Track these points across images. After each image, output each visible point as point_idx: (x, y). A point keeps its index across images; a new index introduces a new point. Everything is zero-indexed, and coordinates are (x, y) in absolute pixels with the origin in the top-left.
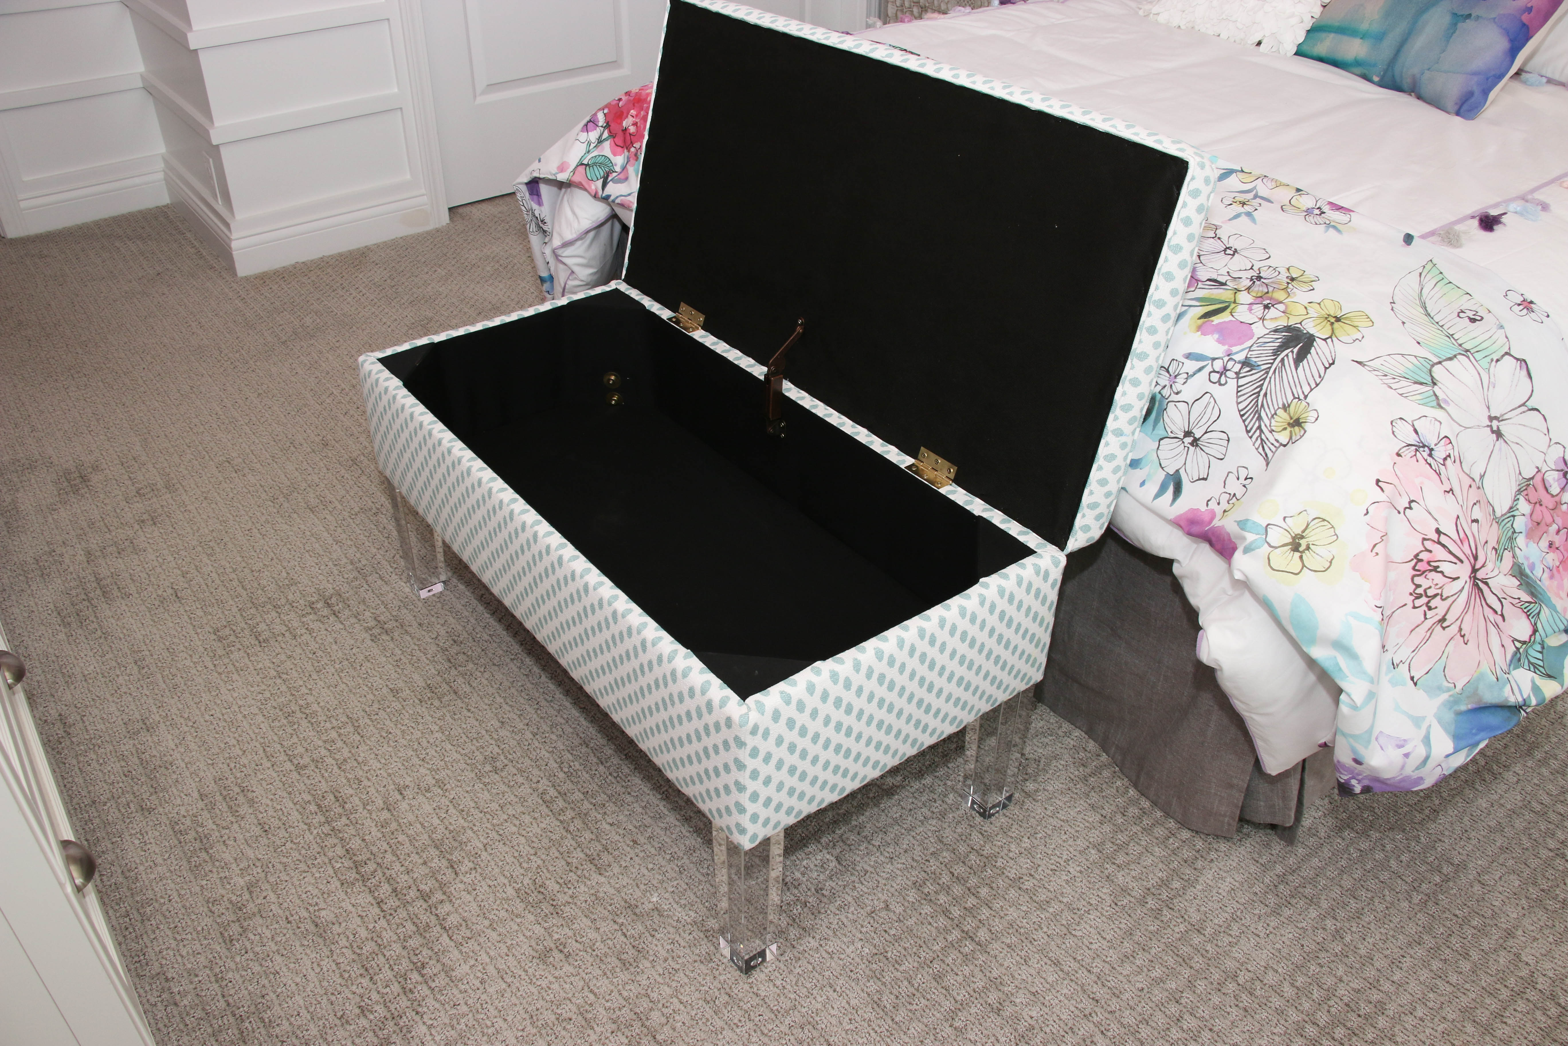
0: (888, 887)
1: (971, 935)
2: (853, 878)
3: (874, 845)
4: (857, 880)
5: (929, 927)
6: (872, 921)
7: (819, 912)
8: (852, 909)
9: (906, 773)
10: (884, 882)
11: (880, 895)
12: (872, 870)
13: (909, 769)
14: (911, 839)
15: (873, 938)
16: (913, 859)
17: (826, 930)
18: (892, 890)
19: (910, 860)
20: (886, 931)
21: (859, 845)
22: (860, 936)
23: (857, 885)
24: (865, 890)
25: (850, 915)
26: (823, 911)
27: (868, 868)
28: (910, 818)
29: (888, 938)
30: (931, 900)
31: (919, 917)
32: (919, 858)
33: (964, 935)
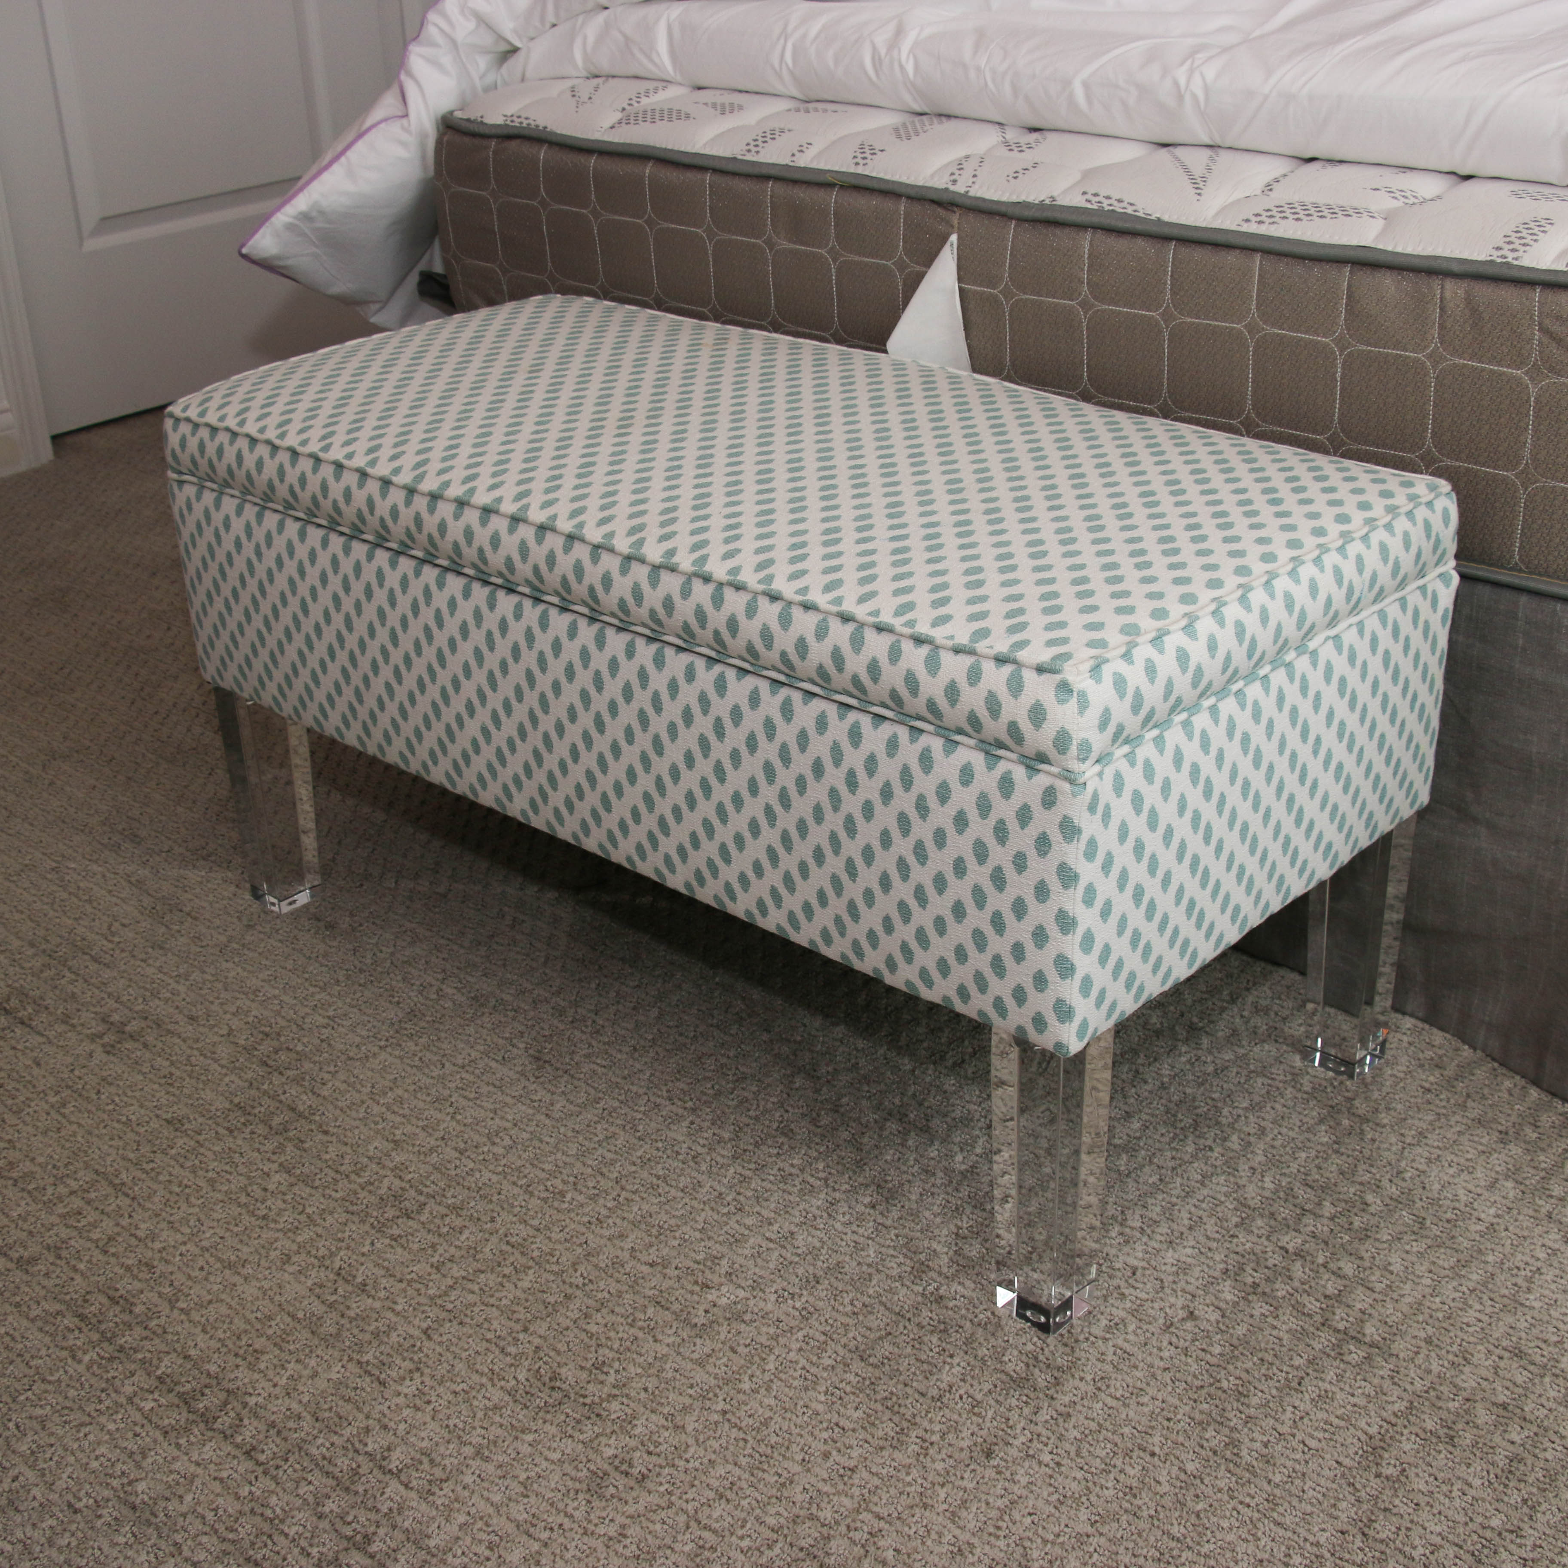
0: (1182, 1284)
1: (1354, 1334)
2: (1115, 1282)
3: (1132, 1228)
4: (1123, 1284)
5: (1275, 1332)
6: (1174, 1340)
7: (1077, 1341)
8: (1131, 1328)
9: (1144, 1117)
10: (1171, 1278)
11: (1172, 1300)
12: (1144, 1264)
13: (1147, 1110)
14: (1193, 1209)
15: (1187, 1364)
16: (1208, 1238)
17: (1099, 1365)
18: (1190, 1288)
19: (1202, 1239)
20: (1203, 1350)
21: (1107, 1231)
22: (1162, 1364)
23: (1126, 1292)
24: (1144, 1296)
25: (1131, 1337)
26: (1081, 1337)
27: (1136, 1263)
28: (1179, 1180)
29: (1213, 1360)
30: (1264, 1293)
31: (1251, 1321)
32: (1217, 1236)
33: (1340, 1336)
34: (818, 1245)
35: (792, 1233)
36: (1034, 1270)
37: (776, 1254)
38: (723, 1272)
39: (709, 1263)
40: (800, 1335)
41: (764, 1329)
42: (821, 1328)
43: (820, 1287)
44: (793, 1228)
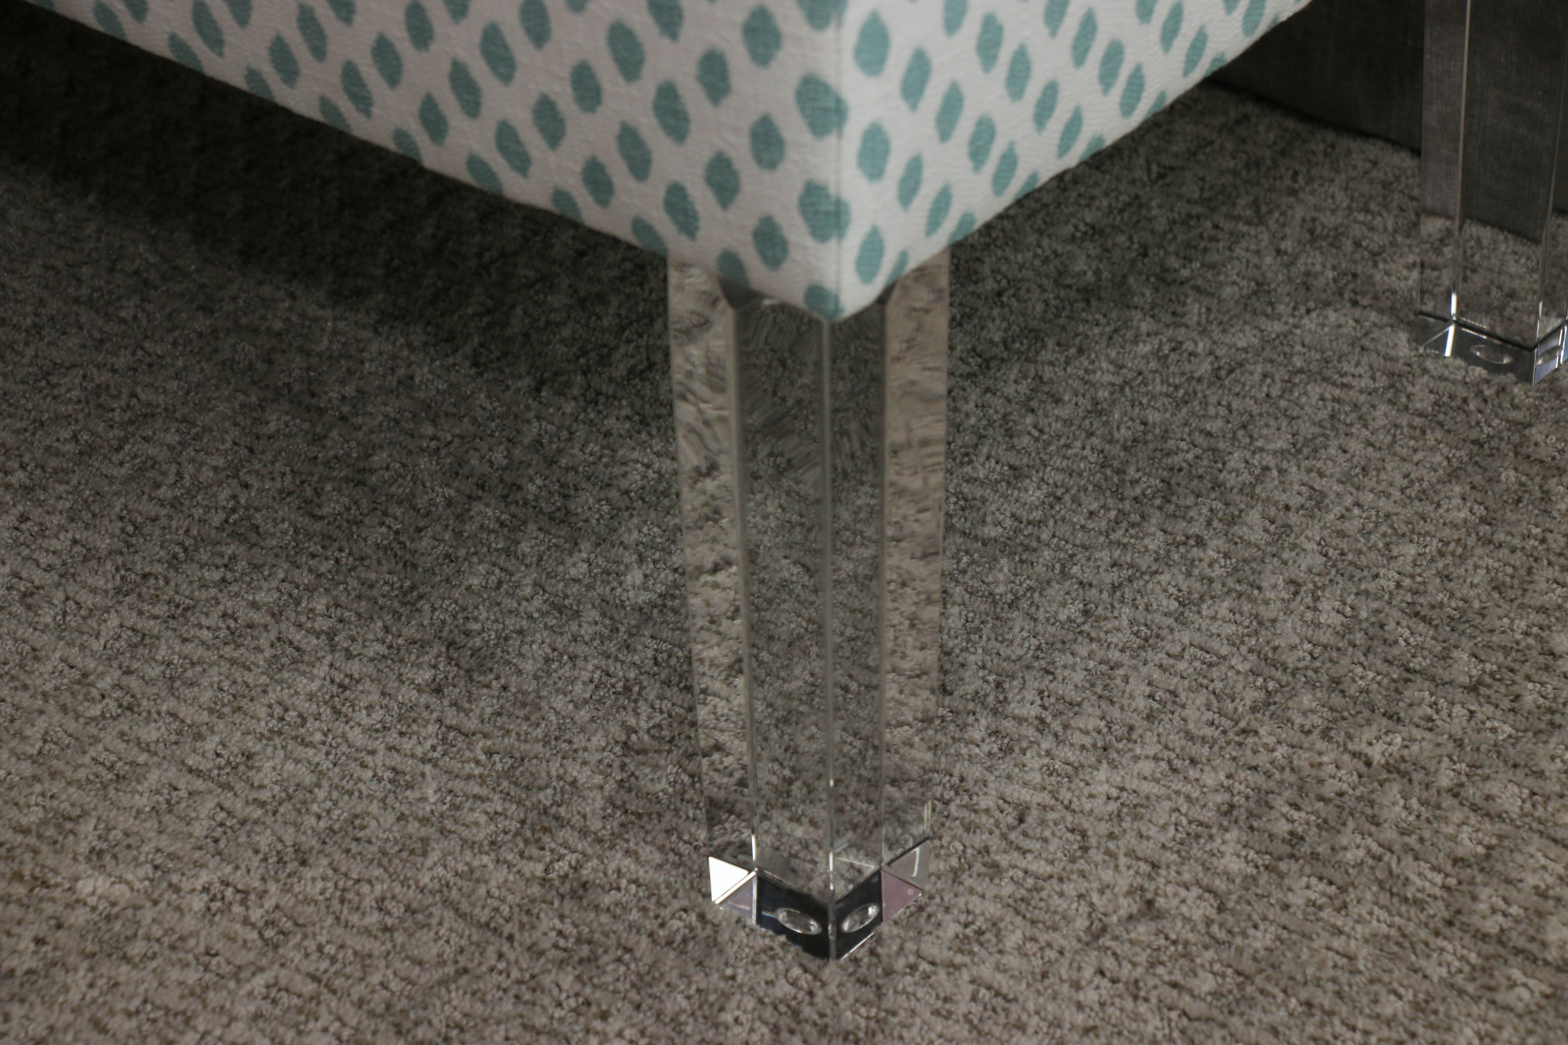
0: (1130, 838)
1: (1521, 942)
2: (979, 839)
3: (1020, 720)
4: (995, 842)
5: (1338, 943)
6: (1109, 963)
7: (889, 972)
8: (1013, 939)
9: (1052, 476)
10: (1104, 828)
11: (1107, 875)
12: (1045, 798)
13: (1058, 462)
14: (1157, 675)
15: (1136, 1017)
16: (1190, 737)
17: (939, 1025)
18: (1147, 848)
19: (1176, 741)
20: (1174, 985)
21: (963, 728)
22: (1080, 1018)
23: (1003, 860)
24: (1043, 868)
25: (1013, 961)
26: (900, 964)
27: (1025, 795)
28: (1126, 611)
29: (1197, 1008)
30: (1315, 856)
31: (1284, 918)
32: (1209, 732)
33: (1489, 949)
34: (309, 779)
35: (249, 756)
36: (796, 819)
37: (211, 803)
38: (83, 848)
39: (51, 832)
40: (259, 983)
41: (175, 974)
42: (309, 966)
43: (308, 873)
44: (251, 744)
